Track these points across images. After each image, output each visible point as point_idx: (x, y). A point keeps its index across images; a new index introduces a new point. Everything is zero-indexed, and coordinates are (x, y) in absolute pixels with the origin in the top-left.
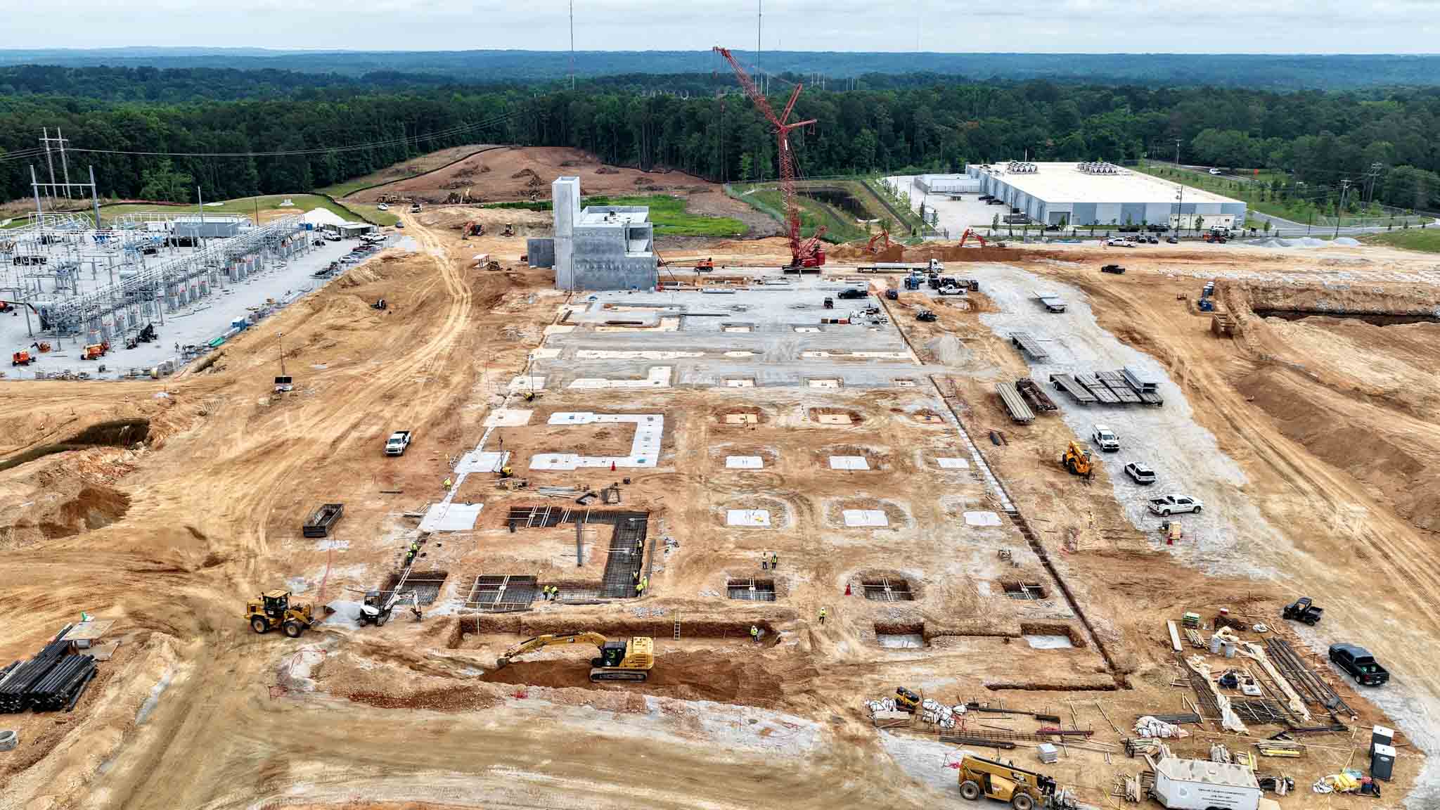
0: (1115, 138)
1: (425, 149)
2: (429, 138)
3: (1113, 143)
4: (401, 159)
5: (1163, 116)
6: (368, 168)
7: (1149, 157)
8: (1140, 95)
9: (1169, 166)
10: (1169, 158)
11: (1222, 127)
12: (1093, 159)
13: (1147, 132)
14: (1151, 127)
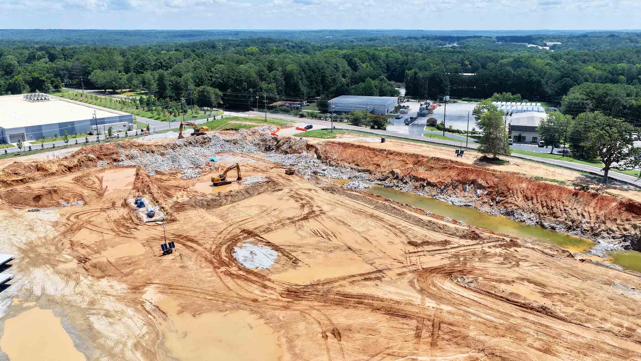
0: (44, 78)
3: (44, 81)
5: (69, 64)
7: (66, 86)
8: (52, 51)
9: (80, 91)
10: (78, 86)
11: (103, 68)
12: (33, 91)
13: (62, 72)
14: (63, 70)
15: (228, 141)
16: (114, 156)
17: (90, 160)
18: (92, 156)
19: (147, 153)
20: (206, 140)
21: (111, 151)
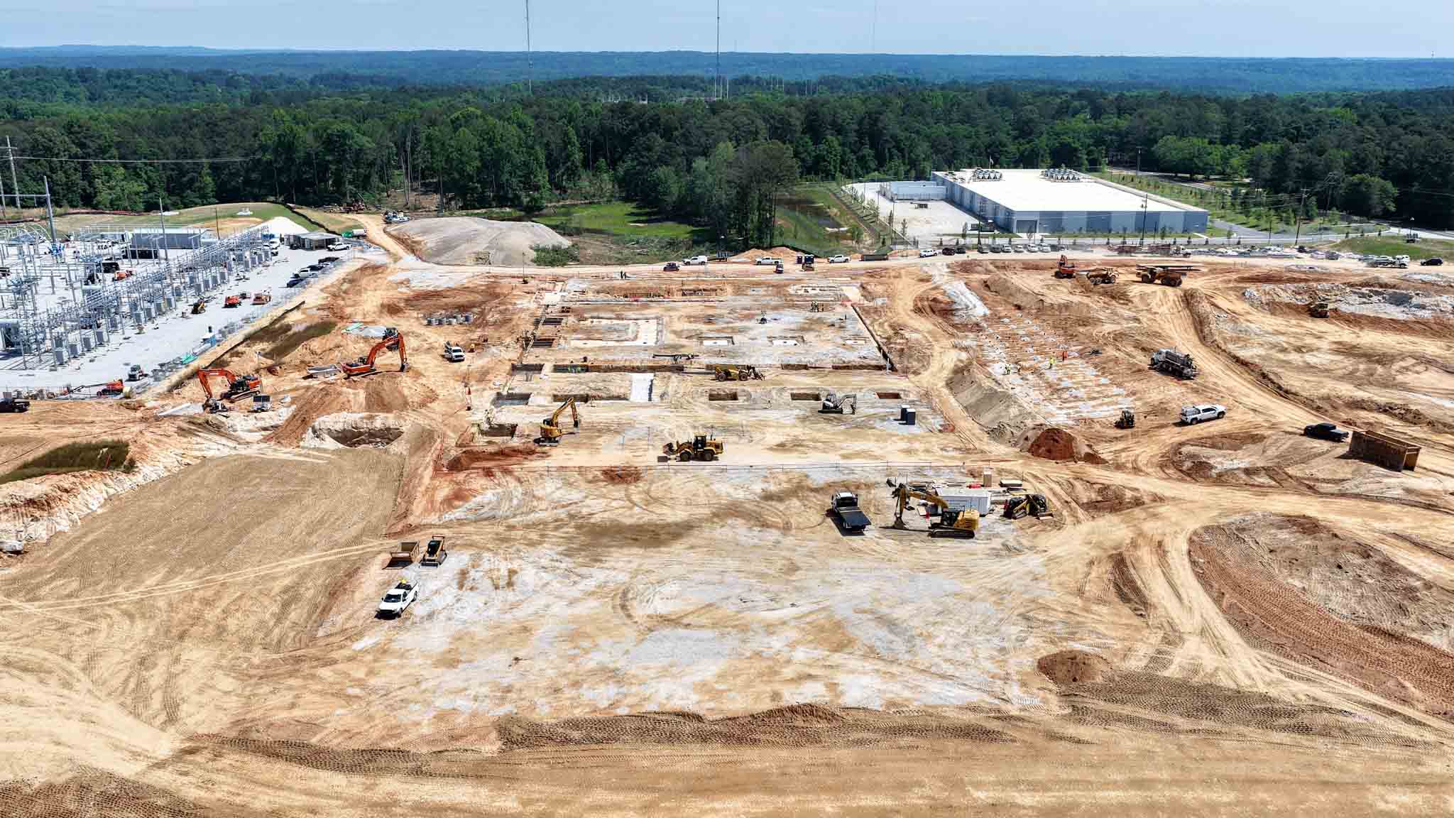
0: (1077, 145)
3: (1076, 150)
5: (1123, 124)
8: (1100, 101)
9: (1131, 173)
10: (1130, 165)
11: (1182, 133)
13: (1108, 138)
14: (1111, 134)
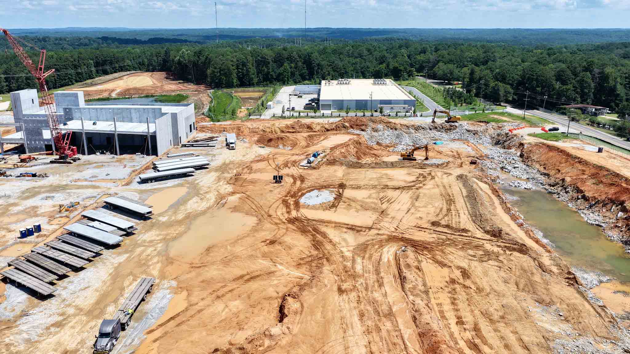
0: (402, 68)
1: (106, 73)
2: (108, 67)
4: (91, 77)
6: (71, 82)
15: (469, 131)
16: (363, 127)
17: (344, 127)
18: (347, 124)
19: (391, 129)
20: (452, 128)
21: (363, 123)
